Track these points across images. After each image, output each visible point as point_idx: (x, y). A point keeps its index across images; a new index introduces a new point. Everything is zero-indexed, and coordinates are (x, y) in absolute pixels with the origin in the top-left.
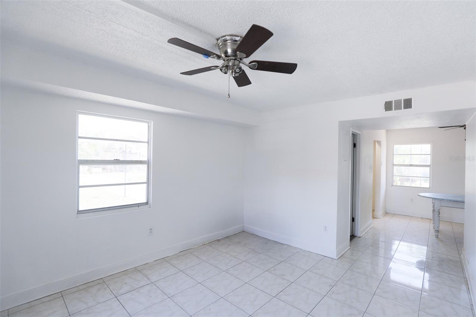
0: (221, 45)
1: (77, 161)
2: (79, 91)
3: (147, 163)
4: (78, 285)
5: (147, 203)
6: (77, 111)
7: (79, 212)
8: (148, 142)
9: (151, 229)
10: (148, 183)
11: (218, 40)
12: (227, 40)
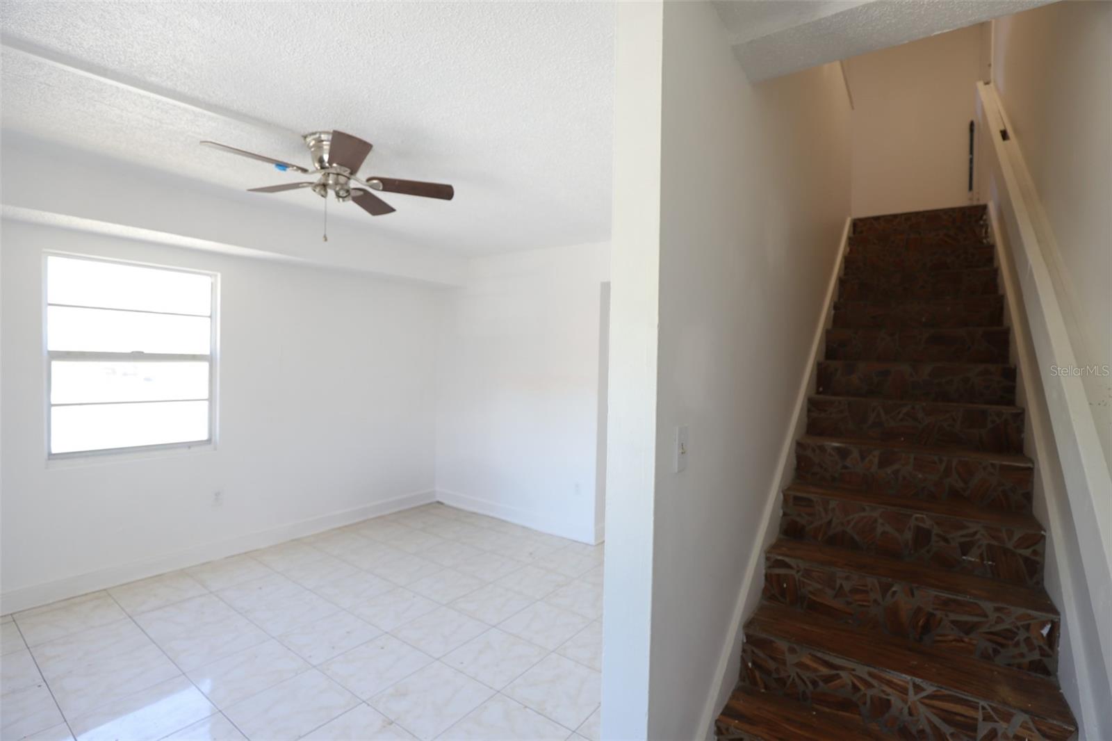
0: (314, 146)
1: (45, 354)
2: (43, 213)
3: (209, 359)
4: (51, 601)
5: (209, 441)
6: (45, 250)
7: (52, 456)
8: (210, 317)
9: (217, 494)
10: (211, 400)
11: (305, 137)
12: (323, 141)
